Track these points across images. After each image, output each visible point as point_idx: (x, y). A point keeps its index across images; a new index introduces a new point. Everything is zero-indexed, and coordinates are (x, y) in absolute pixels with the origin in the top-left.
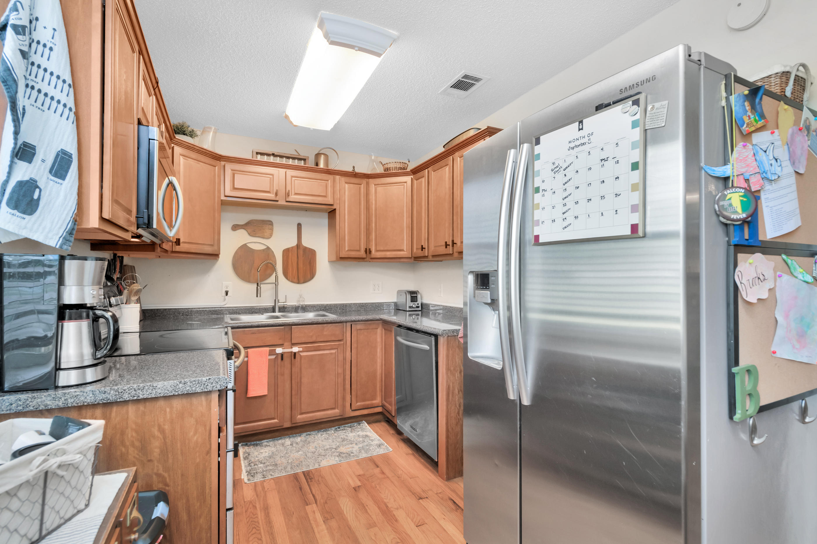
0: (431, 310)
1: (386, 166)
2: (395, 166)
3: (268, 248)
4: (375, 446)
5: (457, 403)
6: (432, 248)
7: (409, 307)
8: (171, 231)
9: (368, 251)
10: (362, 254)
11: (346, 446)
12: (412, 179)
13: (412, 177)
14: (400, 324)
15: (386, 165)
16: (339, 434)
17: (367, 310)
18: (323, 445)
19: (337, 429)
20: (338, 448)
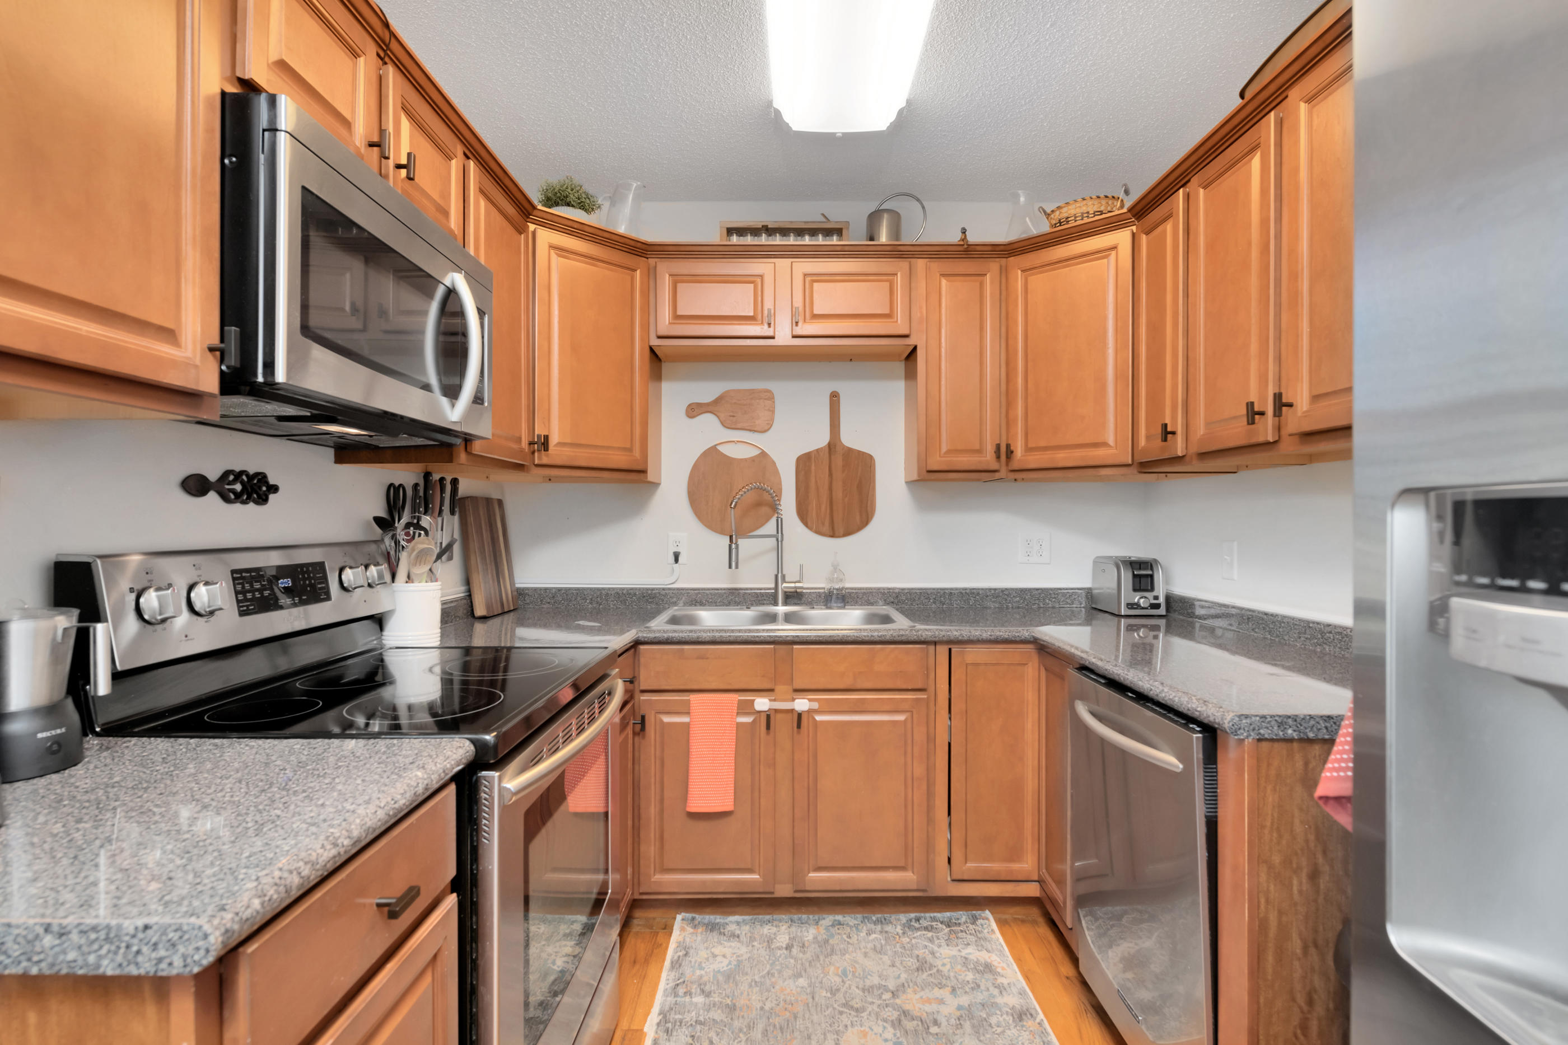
0: (1200, 617)
1: (1057, 216)
2: (1084, 209)
3: (763, 454)
4: (1007, 1013)
5: (1298, 987)
6: (1200, 429)
7: (1128, 604)
8: (453, 406)
9: (1005, 453)
10: (988, 458)
11: (923, 989)
12: (1133, 235)
13: (1134, 228)
14: (1087, 664)
15: (1058, 213)
16: (914, 941)
17: (1007, 608)
18: (864, 971)
19: (913, 923)
20: (900, 993)
